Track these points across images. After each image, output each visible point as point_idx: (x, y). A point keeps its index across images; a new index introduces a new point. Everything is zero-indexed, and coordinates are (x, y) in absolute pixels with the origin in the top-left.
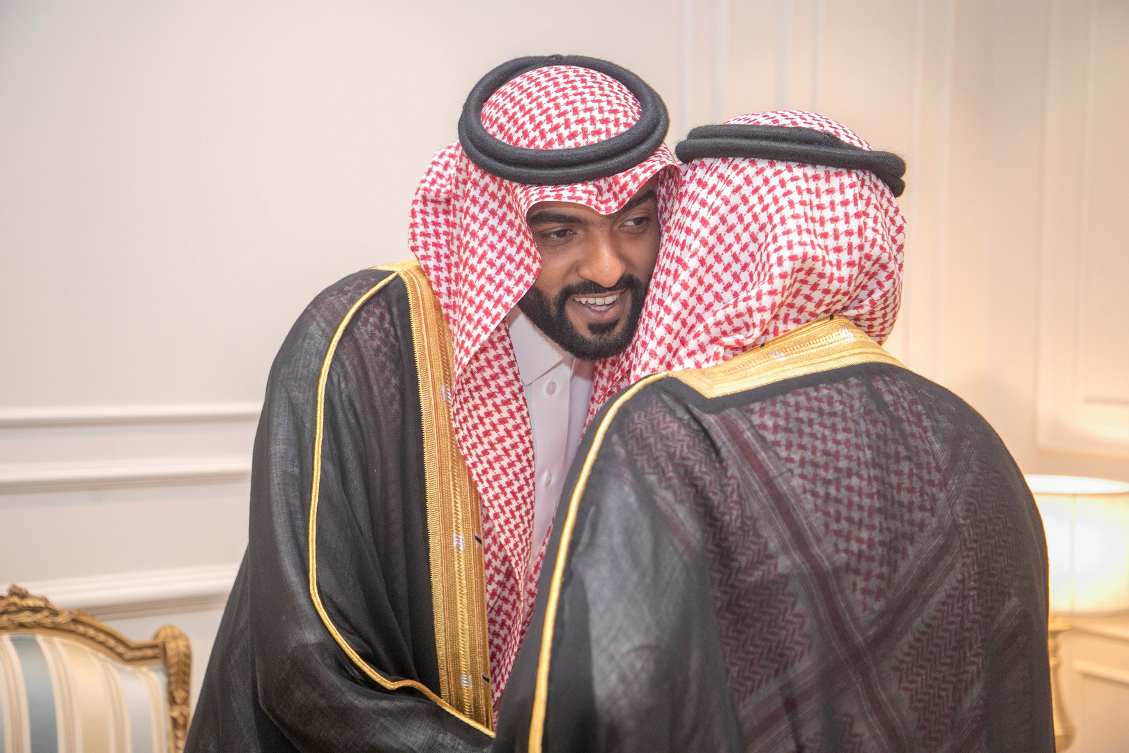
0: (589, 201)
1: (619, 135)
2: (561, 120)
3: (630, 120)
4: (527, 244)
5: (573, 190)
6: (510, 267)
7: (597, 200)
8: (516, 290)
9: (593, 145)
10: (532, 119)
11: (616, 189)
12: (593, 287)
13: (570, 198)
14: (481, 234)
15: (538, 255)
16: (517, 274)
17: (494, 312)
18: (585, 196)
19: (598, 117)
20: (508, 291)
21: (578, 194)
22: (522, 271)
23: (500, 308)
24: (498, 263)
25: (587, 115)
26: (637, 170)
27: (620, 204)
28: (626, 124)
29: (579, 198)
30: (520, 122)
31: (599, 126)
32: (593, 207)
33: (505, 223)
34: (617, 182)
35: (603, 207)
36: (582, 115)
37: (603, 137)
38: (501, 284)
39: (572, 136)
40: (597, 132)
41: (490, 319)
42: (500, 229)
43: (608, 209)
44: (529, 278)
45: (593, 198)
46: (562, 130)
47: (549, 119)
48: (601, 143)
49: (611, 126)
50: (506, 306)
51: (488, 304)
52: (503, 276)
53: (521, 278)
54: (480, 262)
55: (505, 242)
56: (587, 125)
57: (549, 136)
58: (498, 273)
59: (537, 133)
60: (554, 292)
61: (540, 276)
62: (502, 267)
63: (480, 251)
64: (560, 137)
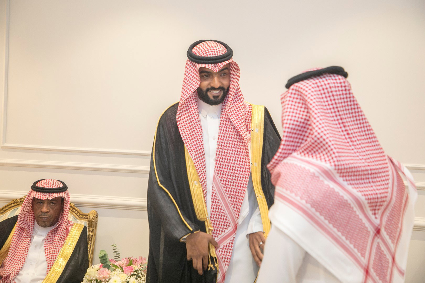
0: (212, 68)
1: (220, 55)
2: (208, 51)
3: (223, 52)
4: (198, 78)
5: (209, 65)
6: (194, 83)
7: (214, 68)
8: (194, 88)
9: (214, 57)
10: (202, 51)
11: (218, 66)
13: (208, 67)
14: (188, 76)
15: (200, 81)
16: (195, 85)
17: (189, 93)
18: (211, 67)
19: (216, 51)
20: (193, 88)
21: (210, 66)
22: (196, 84)
23: (190, 92)
24: (191, 82)
25: (213, 51)
26: (223, 63)
27: (219, 70)
28: (222, 53)
29: (210, 67)
30: (199, 52)
31: (216, 53)
32: (212, 70)
33: (194, 74)
34: (218, 65)
35: (215, 70)
36: (212, 50)
37: (216, 55)
38: (191, 87)
39: (210, 55)
40: (215, 54)
41: (188, 94)
42: (193, 75)
43: (216, 71)
44: (198, 86)
45: (213, 68)
46: (208, 53)
47: (205, 51)
48: (216, 56)
49: (218, 53)
50: (192, 92)
51: (188, 91)
52: (192, 85)
53: (196, 86)
54: (187, 82)
55: (193, 78)
56: (213, 52)
57: (205, 55)
58: (191, 84)
59: (202, 54)
60: (205, 89)
61: (200, 85)
62: (192, 83)
63: (188, 79)
64: (207, 55)
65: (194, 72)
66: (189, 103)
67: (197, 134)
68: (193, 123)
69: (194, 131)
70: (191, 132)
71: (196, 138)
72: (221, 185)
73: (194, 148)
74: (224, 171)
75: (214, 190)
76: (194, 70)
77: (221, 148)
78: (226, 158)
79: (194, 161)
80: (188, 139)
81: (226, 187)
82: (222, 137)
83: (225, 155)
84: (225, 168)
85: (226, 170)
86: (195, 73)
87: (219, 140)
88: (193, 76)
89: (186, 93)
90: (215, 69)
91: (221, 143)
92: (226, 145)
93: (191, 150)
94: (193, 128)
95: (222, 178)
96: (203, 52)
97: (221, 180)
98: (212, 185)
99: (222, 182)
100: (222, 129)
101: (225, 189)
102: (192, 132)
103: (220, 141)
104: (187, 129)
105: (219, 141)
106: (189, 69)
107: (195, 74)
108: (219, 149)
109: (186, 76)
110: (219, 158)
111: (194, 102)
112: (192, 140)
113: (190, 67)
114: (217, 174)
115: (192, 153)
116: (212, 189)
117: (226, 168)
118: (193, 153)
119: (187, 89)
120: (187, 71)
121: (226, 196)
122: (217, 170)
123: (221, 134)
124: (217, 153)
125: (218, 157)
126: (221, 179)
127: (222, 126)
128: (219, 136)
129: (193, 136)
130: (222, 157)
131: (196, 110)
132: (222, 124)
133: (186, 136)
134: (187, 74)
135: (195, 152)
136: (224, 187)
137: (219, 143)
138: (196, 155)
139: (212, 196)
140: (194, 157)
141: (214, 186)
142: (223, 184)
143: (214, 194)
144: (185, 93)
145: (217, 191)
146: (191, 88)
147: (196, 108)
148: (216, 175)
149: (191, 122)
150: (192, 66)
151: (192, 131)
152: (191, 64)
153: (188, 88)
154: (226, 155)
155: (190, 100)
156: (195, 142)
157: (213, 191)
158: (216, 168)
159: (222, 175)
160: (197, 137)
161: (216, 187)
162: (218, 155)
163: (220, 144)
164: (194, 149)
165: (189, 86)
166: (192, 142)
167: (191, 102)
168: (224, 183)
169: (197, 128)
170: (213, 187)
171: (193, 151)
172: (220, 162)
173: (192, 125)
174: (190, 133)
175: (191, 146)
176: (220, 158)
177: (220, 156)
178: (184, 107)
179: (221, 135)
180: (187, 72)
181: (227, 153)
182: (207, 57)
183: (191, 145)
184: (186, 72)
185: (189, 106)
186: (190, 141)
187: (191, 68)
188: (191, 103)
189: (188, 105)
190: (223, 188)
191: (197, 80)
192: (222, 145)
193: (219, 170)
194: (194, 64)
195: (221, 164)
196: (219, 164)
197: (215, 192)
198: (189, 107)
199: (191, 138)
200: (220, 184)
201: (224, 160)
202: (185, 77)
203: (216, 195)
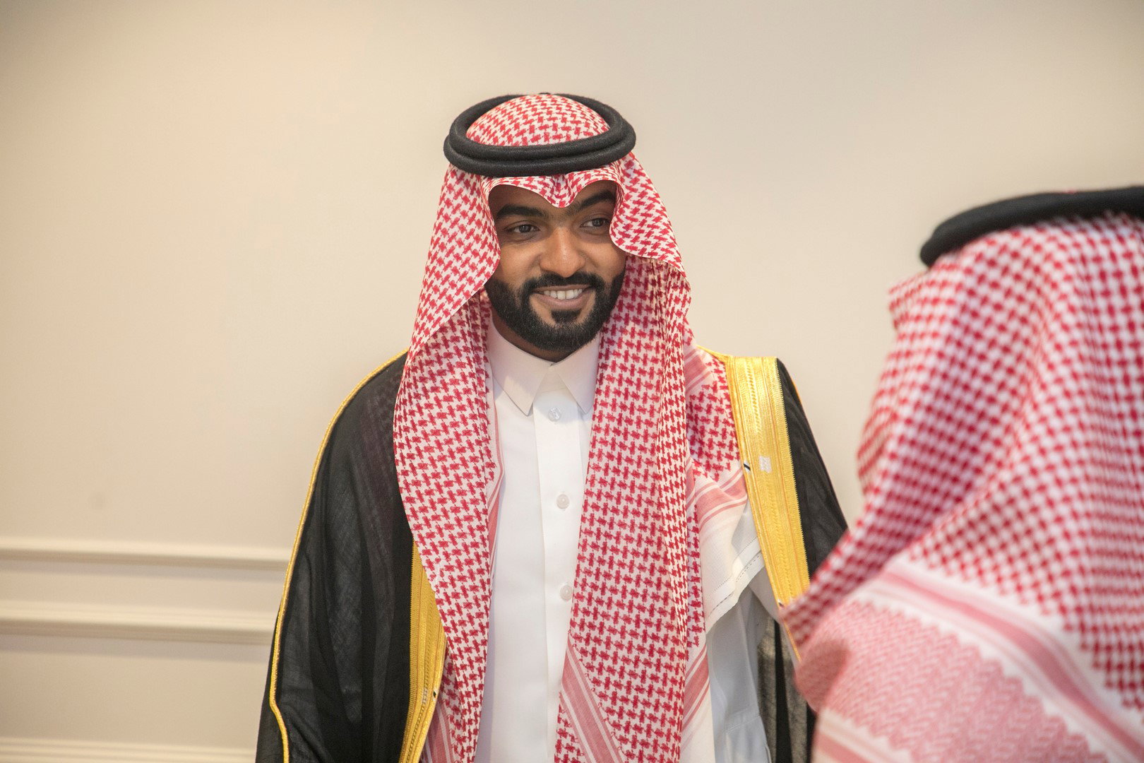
0: (546, 193)
1: (579, 141)
2: (527, 127)
3: (591, 130)
4: (491, 240)
5: (530, 180)
6: (475, 260)
7: (552, 192)
8: (477, 280)
9: (553, 147)
10: (502, 128)
11: (571, 185)
12: (555, 279)
13: (526, 185)
14: (451, 232)
15: (498, 247)
16: (480, 267)
17: (456, 299)
18: (541, 186)
19: (560, 124)
20: (471, 281)
21: (535, 184)
22: (485, 263)
23: (461, 295)
24: (464, 257)
25: (550, 123)
26: (592, 172)
28: (587, 134)
29: (536, 188)
30: (493, 132)
32: (546, 198)
33: (474, 223)
35: (557, 201)
36: (546, 123)
37: (563, 140)
38: (464, 275)
39: (535, 138)
40: (559, 137)
41: (451, 305)
42: (469, 228)
43: (562, 204)
44: (490, 270)
47: (517, 127)
48: (561, 144)
49: (571, 132)
50: (467, 294)
51: (452, 292)
52: (467, 268)
53: (483, 270)
54: (447, 255)
55: (472, 239)
56: (550, 130)
57: (515, 140)
58: (463, 265)
59: (505, 139)
60: (518, 284)
61: (499, 267)
62: (467, 261)
63: (449, 246)
64: (525, 140)
65: (474, 215)
66: (443, 350)
67: (464, 481)
68: (452, 435)
69: (455, 467)
70: (439, 470)
71: (459, 498)
72: (597, 700)
73: (447, 539)
74: (608, 643)
75: (566, 723)
76: (475, 210)
77: (595, 546)
78: (619, 587)
79: (438, 591)
80: (426, 498)
81: (616, 708)
82: (603, 497)
83: (613, 573)
84: (612, 631)
85: (616, 638)
86: (476, 219)
87: (590, 510)
88: (472, 232)
89: (444, 299)
90: (557, 197)
91: (597, 524)
92: (619, 534)
93: (429, 547)
94: (452, 454)
95: (600, 671)
96: (510, 130)
97: (596, 682)
98: (558, 702)
99: (601, 689)
100: (602, 465)
101: (615, 718)
102: (446, 474)
103: (592, 516)
104: (426, 455)
105: (588, 516)
106: (455, 203)
107: (479, 223)
108: (589, 550)
109: (440, 233)
110: (588, 589)
111: (466, 349)
112: (439, 506)
113: (456, 198)
114: (579, 656)
115: (433, 558)
116: (559, 720)
117: (618, 627)
118: (438, 560)
119: (447, 285)
120: (444, 212)
121: (616, 750)
122: (578, 638)
123: (597, 486)
124: (578, 566)
125: (584, 581)
126: (595, 674)
127: (600, 452)
128: (589, 493)
129: (445, 490)
130: (599, 584)
131: (470, 380)
132: (598, 445)
133: (417, 483)
134: (446, 225)
135: (447, 555)
136: (610, 711)
137: (587, 525)
138: (450, 568)
139: (559, 747)
140: (442, 575)
141: (565, 706)
142: (603, 696)
143: (566, 741)
144: (439, 303)
145: (577, 729)
146: (464, 281)
147: (472, 375)
148: (574, 656)
149: (445, 428)
150: (466, 192)
151: (445, 469)
152: (461, 185)
153: (450, 279)
154: (618, 573)
155: (449, 335)
156: (452, 516)
157: (562, 726)
158: (577, 630)
159: (599, 659)
160: (461, 493)
161: (576, 712)
162: (582, 576)
163: (594, 529)
164: (443, 544)
165: (455, 271)
166: (439, 512)
167: (452, 345)
168: (609, 693)
169: (467, 458)
170: (560, 708)
171: (437, 552)
172: (594, 604)
173: (449, 442)
174: (436, 476)
175: (434, 530)
176: (594, 587)
177: (591, 580)
178: (423, 362)
179: (595, 490)
180: (447, 218)
181: (622, 565)
182: (526, 148)
183: (433, 523)
184: (441, 218)
185: (445, 361)
186: (434, 508)
187: (460, 200)
188: (451, 350)
189: (439, 357)
190: (604, 715)
191: (486, 247)
192: (599, 530)
193: (588, 635)
194: (471, 183)
195: (596, 610)
196: (586, 612)
197: (570, 730)
198: (444, 367)
199: (436, 496)
200: (592, 699)
201: (608, 594)
202: (439, 239)
203: (576, 745)
